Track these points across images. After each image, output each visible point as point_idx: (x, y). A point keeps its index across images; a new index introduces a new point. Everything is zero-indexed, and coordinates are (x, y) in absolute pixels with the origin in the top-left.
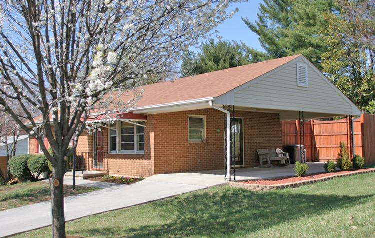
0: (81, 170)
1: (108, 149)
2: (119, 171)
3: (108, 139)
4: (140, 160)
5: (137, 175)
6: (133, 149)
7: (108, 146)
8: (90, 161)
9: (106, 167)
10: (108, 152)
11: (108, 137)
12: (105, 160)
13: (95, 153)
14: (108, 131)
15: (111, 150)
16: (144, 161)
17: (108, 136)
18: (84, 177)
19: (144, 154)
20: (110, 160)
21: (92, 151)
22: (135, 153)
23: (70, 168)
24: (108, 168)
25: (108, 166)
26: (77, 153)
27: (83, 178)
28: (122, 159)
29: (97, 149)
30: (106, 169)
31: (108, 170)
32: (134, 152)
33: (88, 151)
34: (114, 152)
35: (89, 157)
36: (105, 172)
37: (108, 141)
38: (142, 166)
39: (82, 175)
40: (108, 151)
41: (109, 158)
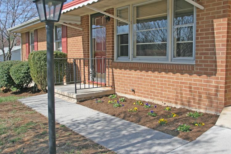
0: (73, 83)
1: (113, 54)
2: (133, 91)
3: (113, 39)
4: (182, 74)
5: (176, 103)
6: (165, 54)
7: (113, 49)
8: (86, 71)
9: (111, 81)
10: (113, 59)
11: (113, 36)
12: (109, 71)
13: (92, 60)
14: (113, 21)
15: (118, 56)
16: (195, 77)
17: (113, 34)
18: (77, 99)
19: (194, 63)
20: (117, 72)
21: (89, 57)
22: (169, 62)
23: (58, 81)
24: (113, 83)
25: (113, 80)
26: (68, 60)
27: (76, 101)
28: (141, 71)
29: (95, 55)
30: (111, 84)
31: (113, 86)
32: (167, 60)
33: (82, 57)
34: (123, 59)
35: (84, 65)
36: (110, 89)
37: (113, 42)
38: (190, 88)
39: (74, 96)
40: (113, 57)
41: (116, 68)
